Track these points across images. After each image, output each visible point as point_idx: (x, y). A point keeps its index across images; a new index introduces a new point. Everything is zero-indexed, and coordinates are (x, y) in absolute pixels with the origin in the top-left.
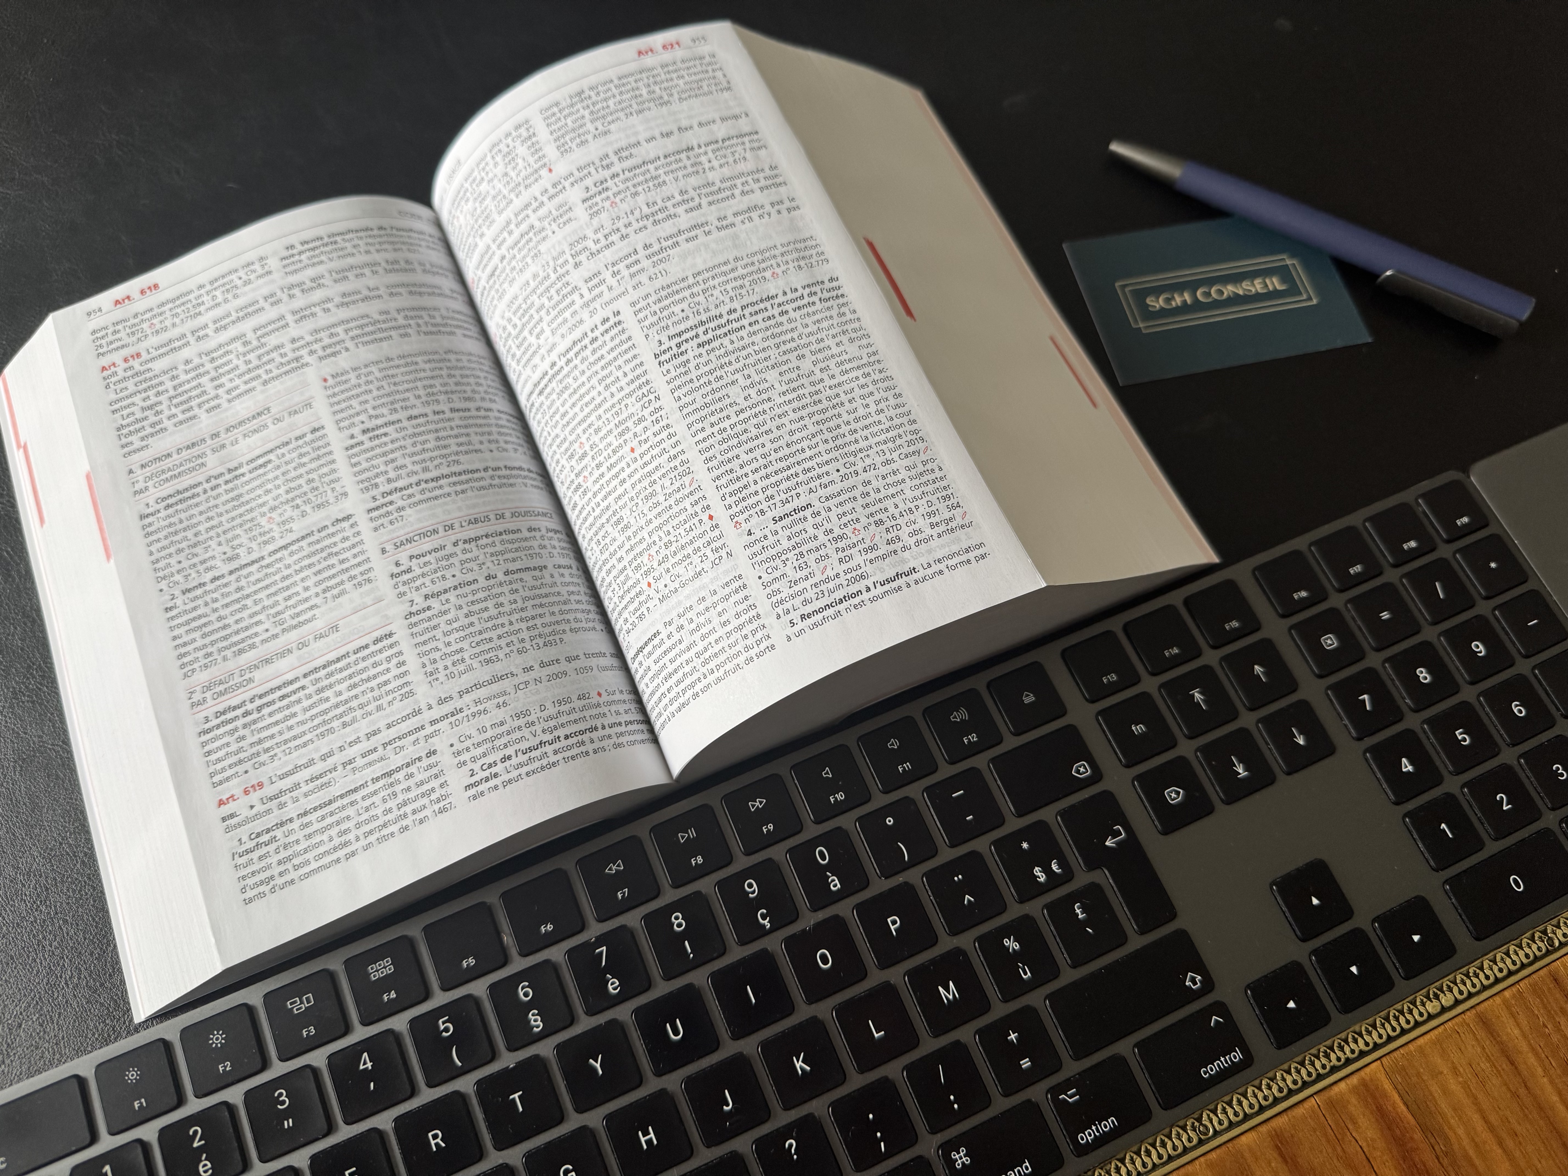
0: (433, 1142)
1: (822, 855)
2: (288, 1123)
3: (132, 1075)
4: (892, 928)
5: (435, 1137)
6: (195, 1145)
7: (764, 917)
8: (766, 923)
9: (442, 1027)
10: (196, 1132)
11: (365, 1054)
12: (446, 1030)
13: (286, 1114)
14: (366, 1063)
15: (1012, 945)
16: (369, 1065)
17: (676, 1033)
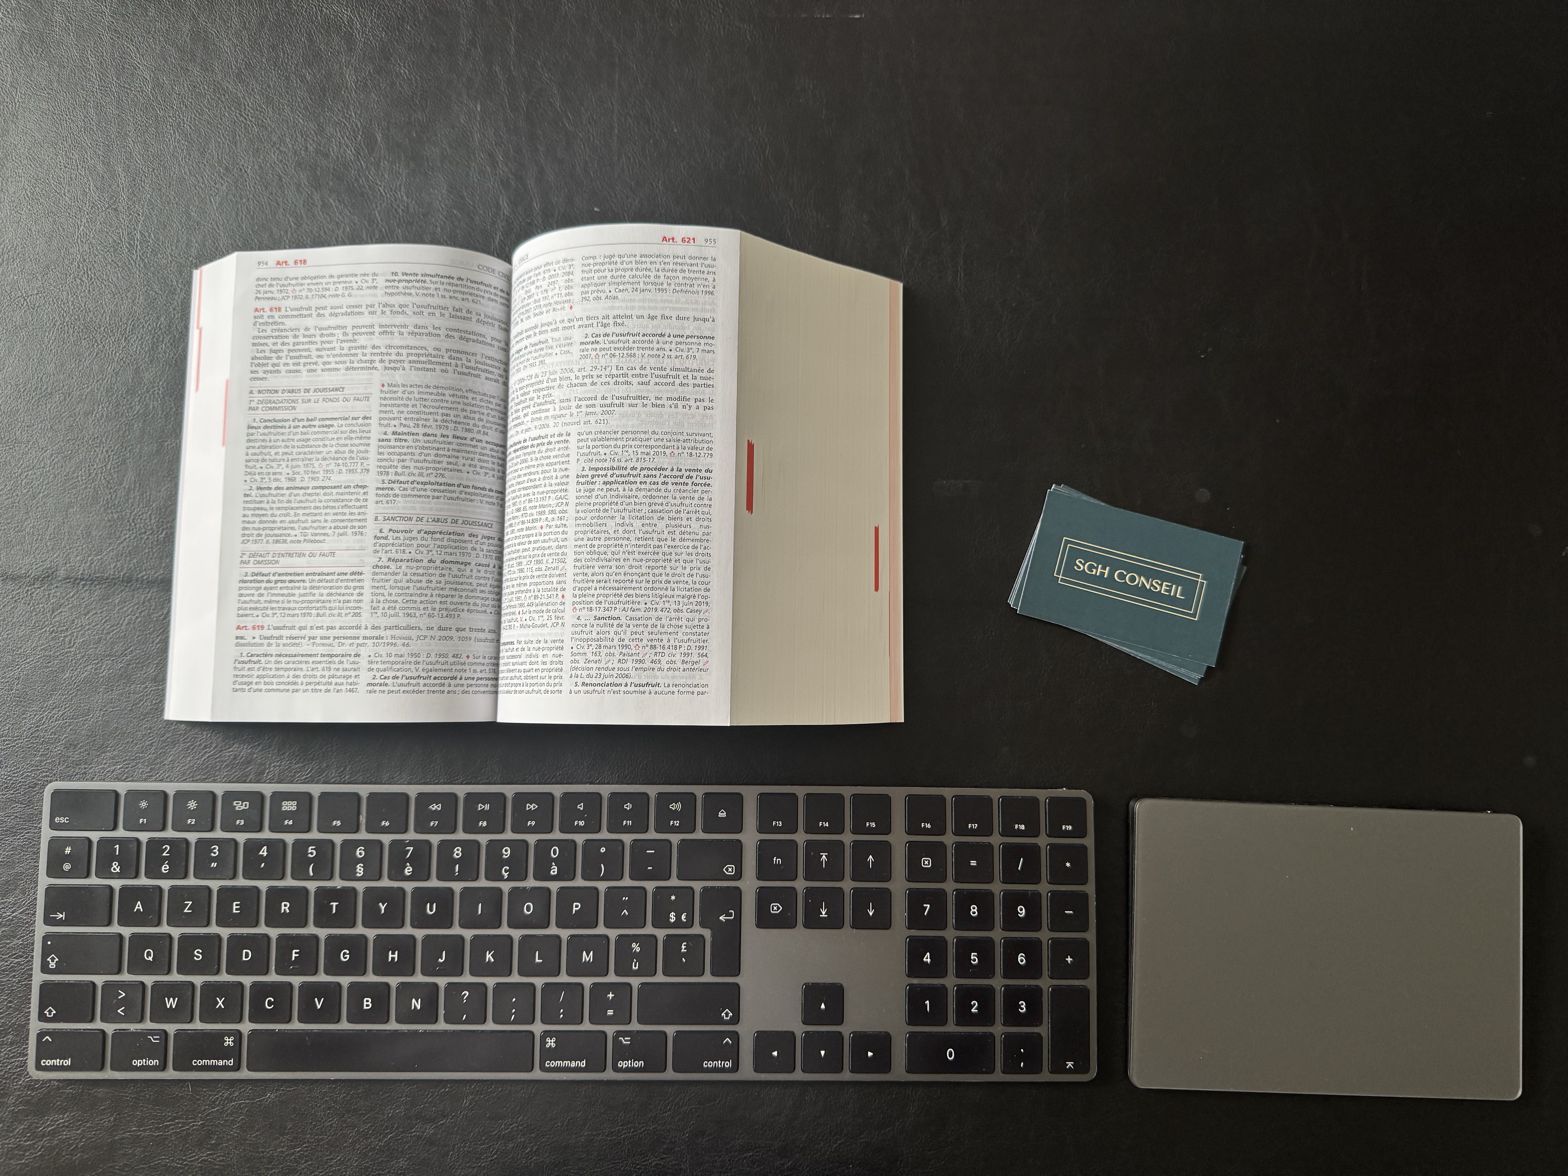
0: (283, 908)
1: (555, 852)
2: (214, 865)
3: (144, 804)
4: (574, 909)
5: (285, 906)
6: (164, 854)
7: (506, 871)
8: (506, 875)
9: (310, 851)
10: (166, 848)
11: (265, 847)
12: (312, 853)
13: (214, 859)
14: (264, 852)
15: (636, 947)
16: (265, 854)
17: (431, 910)
